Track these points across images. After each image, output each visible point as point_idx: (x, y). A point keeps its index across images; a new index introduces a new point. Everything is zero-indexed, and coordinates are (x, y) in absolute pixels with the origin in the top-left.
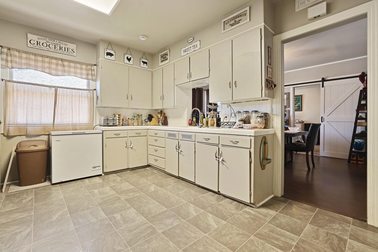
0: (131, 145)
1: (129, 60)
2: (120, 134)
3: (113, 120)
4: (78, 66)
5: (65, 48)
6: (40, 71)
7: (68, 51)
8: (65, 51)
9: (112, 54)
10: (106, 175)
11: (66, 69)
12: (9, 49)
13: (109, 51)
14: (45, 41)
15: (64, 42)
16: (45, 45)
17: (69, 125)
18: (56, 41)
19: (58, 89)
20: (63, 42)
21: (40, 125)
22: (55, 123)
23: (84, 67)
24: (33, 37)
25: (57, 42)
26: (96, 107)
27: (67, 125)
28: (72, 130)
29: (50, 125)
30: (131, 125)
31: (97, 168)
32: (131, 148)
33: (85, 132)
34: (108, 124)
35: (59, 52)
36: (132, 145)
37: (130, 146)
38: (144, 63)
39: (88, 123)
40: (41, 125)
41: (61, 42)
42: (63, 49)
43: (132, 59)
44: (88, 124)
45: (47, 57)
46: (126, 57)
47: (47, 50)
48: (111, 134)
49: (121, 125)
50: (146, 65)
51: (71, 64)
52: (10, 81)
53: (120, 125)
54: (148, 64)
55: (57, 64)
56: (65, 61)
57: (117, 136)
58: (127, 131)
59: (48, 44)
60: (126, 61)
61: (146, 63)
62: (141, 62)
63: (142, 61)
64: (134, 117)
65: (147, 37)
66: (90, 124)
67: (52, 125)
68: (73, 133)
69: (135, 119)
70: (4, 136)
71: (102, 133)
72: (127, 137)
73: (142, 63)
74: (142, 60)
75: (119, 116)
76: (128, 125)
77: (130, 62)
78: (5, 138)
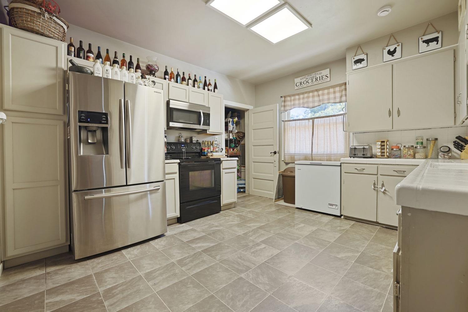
0: (382, 188)
2: (364, 169)
3: (363, 149)
4: (332, 90)
5: (320, 77)
6: (301, 107)
7: (322, 79)
8: (320, 80)
9: (362, 58)
10: (346, 219)
11: (321, 98)
12: (285, 97)
13: (357, 58)
14: (305, 79)
15: (318, 72)
16: (305, 82)
17: (324, 155)
18: (312, 74)
19: (315, 119)
20: (317, 72)
21: (302, 155)
22: (313, 153)
23: (337, 89)
24: (297, 80)
25: (313, 75)
26: (353, 134)
27: (322, 155)
28: (327, 160)
29: (309, 155)
30: (409, 157)
31: (334, 207)
32: (384, 193)
33: (321, 163)
34: (355, 155)
35: (315, 84)
36: (383, 187)
37: (380, 189)
39: (343, 153)
40: (303, 155)
41: (316, 73)
42: (318, 79)
43: (399, 50)
44: (343, 155)
45: (306, 93)
46: (386, 51)
47: (307, 86)
48: (351, 168)
49: (386, 157)
50: (435, 43)
51: (330, 89)
52: (286, 121)
53: (384, 156)
54: (440, 39)
55: (313, 96)
56: (320, 90)
57: (361, 172)
58: (376, 166)
59: (307, 80)
61: (436, 39)
63: (424, 42)
64: (417, 143)
65: (390, 5)
67: (311, 155)
68: (311, 163)
69: (419, 147)
70: (285, 163)
71: (341, 166)
72: (377, 175)
73: (423, 46)
75: (383, 144)
76: (400, 157)
77: (393, 56)
78: (285, 164)
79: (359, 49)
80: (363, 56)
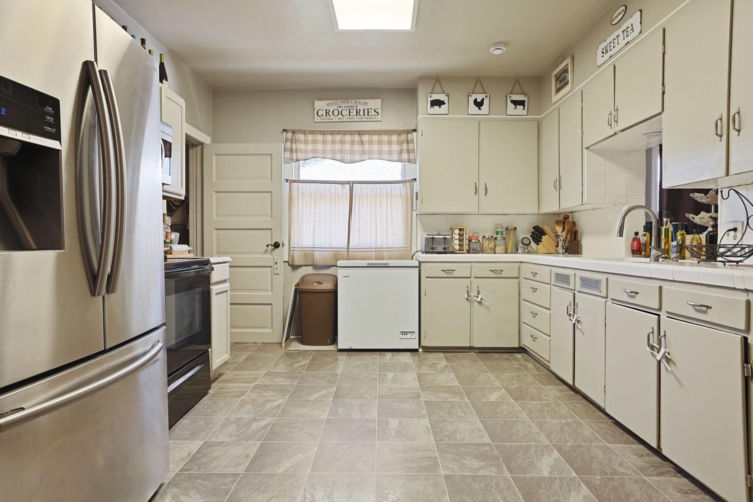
0: (478, 297)
1: (479, 104)
2: (455, 270)
4: (385, 138)
5: (364, 110)
6: (329, 159)
7: (368, 115)
8: (364, 115)
9: (443, 100)
10: (426, 352)
11: (366, 147)
12: (294, 132)
14: (336, 107)
15: (362, 101)
16: (336, 113)
17: (370, 250)
18: (350, 101)
19: (354, 185)
20: (360, 101)
21: (329, 249)
22: (350, 247)
23: (395, 138)
24: (320, 105)
25: (352, 103)
27: (368, 250)
29: (344, 250)
30: (490, 252)
31: (409, 336)
32: (480, 303)
33: (388, 264)
34: (433, 248)
35: (356, 120)
36: (479, 295)
37: (475, 298)
38: (516, 103)
39: (402, 246)
40: (332, 249)
41: (358, 101)
42: (362, 113)
43: (486, 102)
44: (403, 249)
45: (339, 133)
46: (471, 100)
47: (339, 120)
48: (436, 270)
49: (465, 251)
50: (522, 107)
52: (294, 181)
53: (463, 250)
54: (526, 104)
55: (352, 143)
56: (365, 134)
57: (449, 274)
58: (469, 264)
59: (340, 110)
60: (473, 109)
61: (522, 103)
62: (509, 102)
63: (512, 102)
64: (497, 233)
65: (505, 44)
66: (406, 249)
67: (346, 250)
68: (368, 264)
69: (499, 238)
70: (289, 265)
71: (419, 267)
72: (470, 278)
73: (511, 106)
74: (510, 97)
75: (461, 233)
76: (482, 251)
78: (290, 268)
79: (438, 84)
80: (442, 97)
